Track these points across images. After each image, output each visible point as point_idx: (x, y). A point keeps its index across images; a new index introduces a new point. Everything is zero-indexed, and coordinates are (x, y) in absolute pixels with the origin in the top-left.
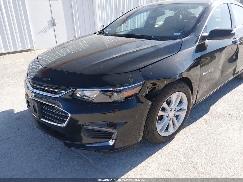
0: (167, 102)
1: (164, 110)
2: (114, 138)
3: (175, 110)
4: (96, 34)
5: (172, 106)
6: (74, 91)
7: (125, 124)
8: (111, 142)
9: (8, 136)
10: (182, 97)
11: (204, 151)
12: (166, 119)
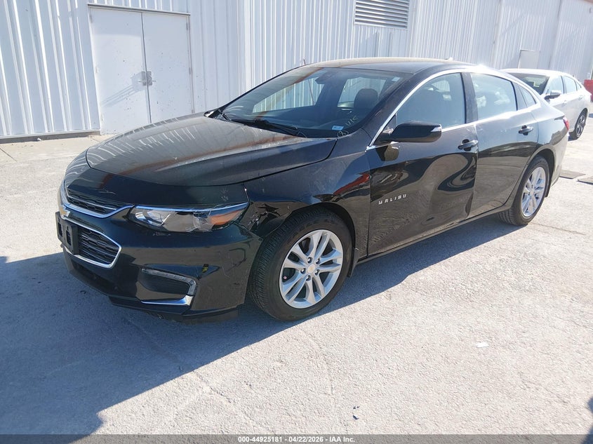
0: (300, 244)
1: (295, 258)
2: (192, 293)
3: (317, 263)
4: (208, 115)
5: (312, 254)
6: (131, 209)
7: (217, 270)
8: (187, 300)
9: (20, 292)
10: (330, 240)
11: (357, 339)
12: (299, 276)
